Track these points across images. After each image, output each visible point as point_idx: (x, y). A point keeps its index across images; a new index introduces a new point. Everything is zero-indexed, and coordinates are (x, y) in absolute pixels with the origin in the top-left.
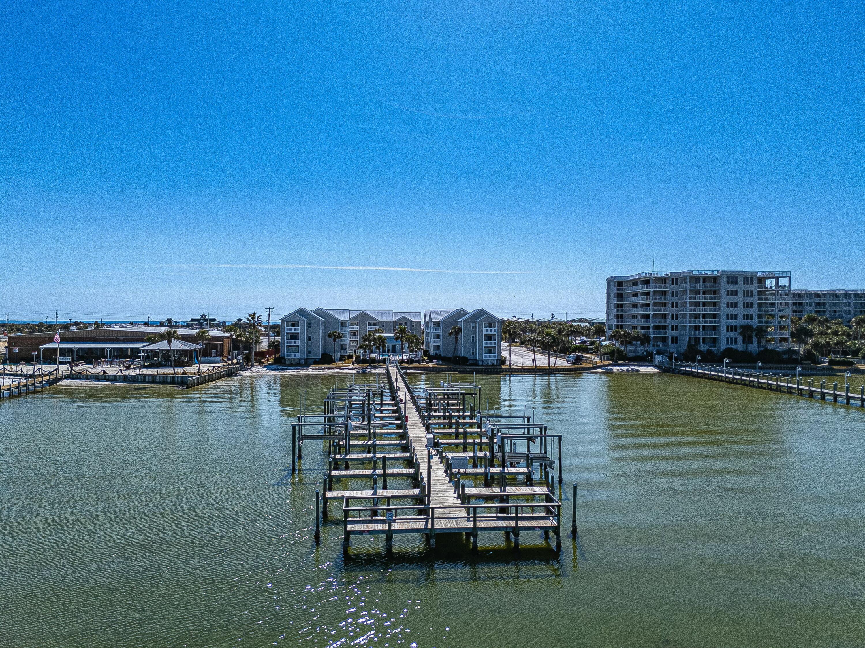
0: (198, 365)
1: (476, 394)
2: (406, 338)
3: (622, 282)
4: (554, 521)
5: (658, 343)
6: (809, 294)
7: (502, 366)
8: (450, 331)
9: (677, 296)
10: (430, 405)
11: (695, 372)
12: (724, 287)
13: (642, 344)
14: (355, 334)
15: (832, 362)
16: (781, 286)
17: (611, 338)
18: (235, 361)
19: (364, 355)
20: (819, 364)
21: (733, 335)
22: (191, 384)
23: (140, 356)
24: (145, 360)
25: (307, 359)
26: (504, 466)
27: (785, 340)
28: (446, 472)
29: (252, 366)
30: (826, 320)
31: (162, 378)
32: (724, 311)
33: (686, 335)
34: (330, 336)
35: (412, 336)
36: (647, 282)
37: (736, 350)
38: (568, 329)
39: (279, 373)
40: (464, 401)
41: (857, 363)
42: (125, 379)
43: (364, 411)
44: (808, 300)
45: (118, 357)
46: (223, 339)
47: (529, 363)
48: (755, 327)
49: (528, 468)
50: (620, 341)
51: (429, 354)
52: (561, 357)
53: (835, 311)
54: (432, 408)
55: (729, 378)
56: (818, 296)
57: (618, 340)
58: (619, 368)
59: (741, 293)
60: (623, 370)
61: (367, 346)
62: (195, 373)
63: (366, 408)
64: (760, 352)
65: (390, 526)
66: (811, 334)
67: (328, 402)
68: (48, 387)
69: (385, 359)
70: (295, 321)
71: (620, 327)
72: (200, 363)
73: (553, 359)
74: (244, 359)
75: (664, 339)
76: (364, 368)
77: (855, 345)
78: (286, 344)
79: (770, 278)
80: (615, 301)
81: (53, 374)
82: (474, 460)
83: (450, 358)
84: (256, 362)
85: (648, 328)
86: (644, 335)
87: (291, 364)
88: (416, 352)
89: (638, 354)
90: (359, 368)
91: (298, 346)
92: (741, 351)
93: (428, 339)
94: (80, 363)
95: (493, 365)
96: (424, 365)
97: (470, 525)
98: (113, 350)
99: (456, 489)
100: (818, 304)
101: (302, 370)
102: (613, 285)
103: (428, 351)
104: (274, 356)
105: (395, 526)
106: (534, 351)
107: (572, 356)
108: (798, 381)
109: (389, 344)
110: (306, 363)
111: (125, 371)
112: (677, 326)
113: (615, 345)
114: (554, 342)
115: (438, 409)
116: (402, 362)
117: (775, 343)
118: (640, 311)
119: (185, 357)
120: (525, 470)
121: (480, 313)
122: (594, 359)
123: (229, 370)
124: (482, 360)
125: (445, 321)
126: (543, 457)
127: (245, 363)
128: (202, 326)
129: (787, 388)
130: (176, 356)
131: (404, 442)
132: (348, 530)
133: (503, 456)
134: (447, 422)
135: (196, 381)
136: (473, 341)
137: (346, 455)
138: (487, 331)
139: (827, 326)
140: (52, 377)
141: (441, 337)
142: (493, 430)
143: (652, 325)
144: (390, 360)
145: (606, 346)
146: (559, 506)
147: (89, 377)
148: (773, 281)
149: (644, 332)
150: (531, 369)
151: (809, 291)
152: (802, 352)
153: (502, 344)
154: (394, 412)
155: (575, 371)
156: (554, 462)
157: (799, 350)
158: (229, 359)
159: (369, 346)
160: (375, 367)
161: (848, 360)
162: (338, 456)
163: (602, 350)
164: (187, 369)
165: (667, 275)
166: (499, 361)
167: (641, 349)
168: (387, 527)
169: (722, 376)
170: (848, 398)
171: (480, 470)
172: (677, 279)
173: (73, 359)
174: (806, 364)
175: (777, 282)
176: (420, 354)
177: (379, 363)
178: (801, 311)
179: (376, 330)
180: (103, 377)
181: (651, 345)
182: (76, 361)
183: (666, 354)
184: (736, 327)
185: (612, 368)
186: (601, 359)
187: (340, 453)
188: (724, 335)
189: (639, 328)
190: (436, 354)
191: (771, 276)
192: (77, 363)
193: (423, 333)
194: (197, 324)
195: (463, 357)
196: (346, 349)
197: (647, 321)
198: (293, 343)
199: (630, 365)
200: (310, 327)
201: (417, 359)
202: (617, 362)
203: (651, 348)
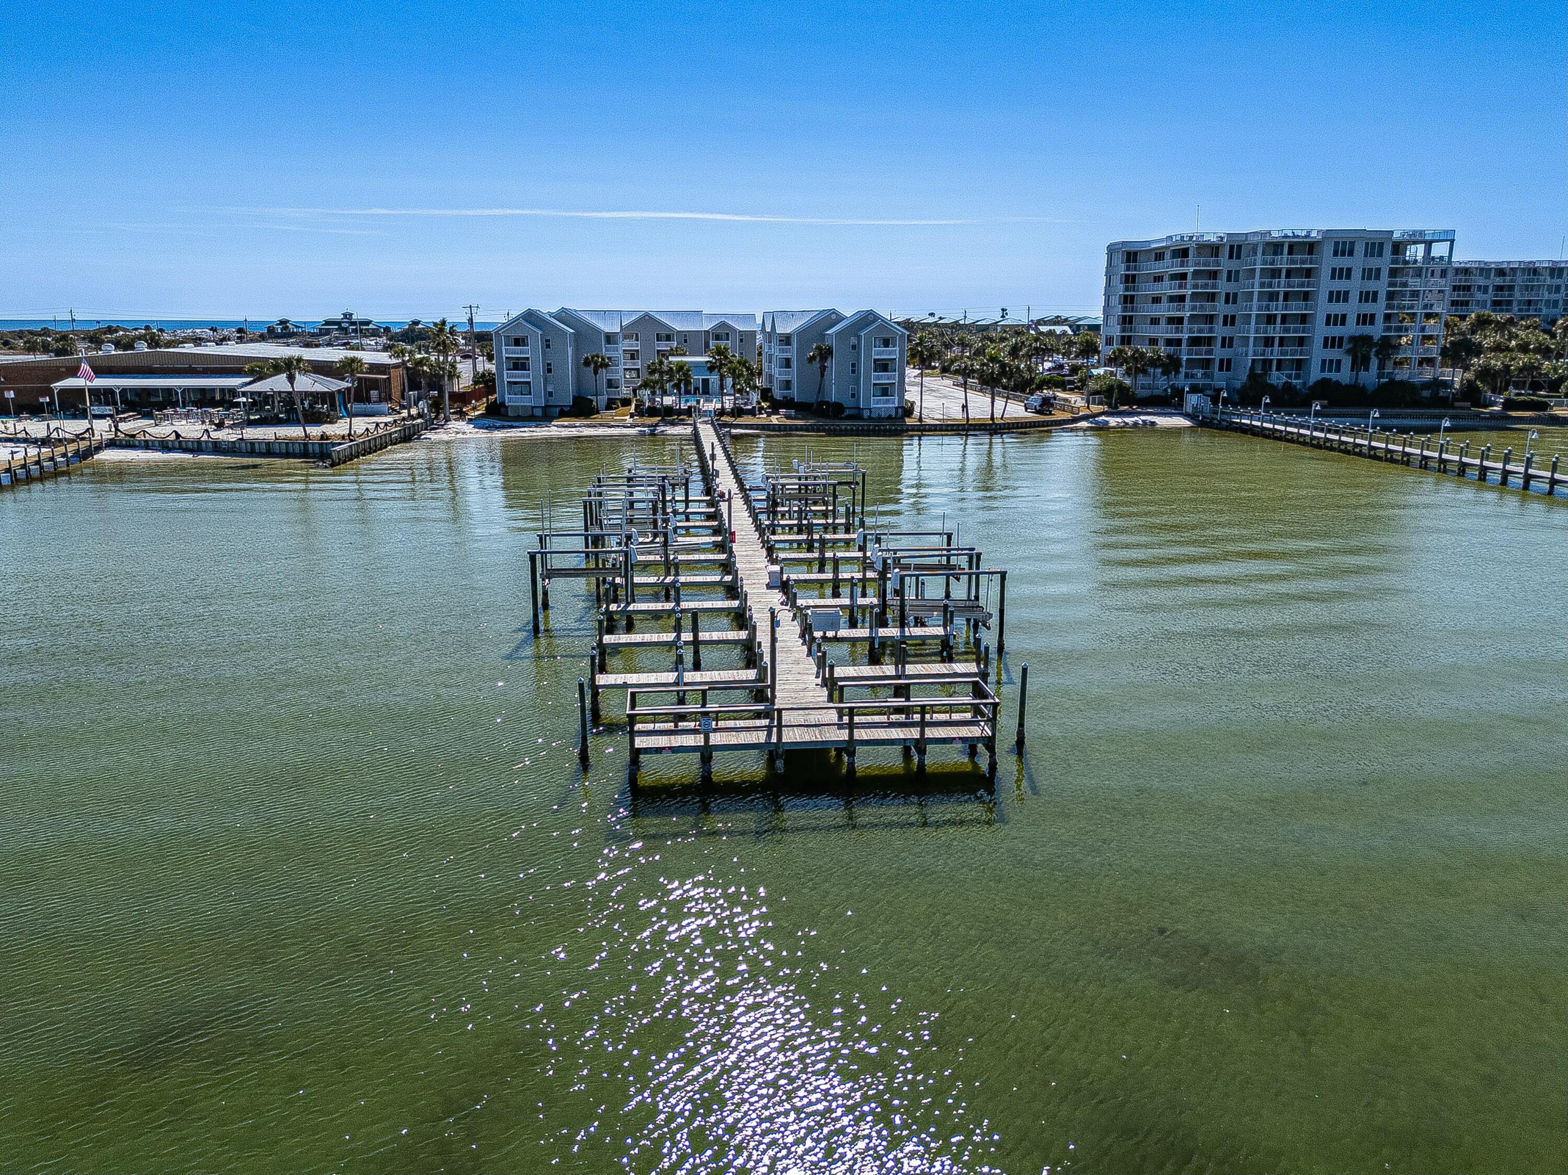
0: (348, 420)
1: (857, 483)
2: (729, 369)
3: (1135, 253)
4: (986, 728)
5: (1195, 371)
6: (1484, 270)
7: (907, 420)
8: (811, 354)
9: (1237, 280)
10: (775, 504)
11: (1258, 427)
12: (1327, 261)
13: (1165, 373)
14: (632, 357)
15: (1509, 405)
16: (1433, 258)
17: (1111, 361)
18: (414, 411)
19: (652, 400)
20: (1486, 406)
21: (1334, 354)
22: (339, 459)
23: (239, 403)
24: (250, 409)
25: (546, 406)
26: (903, 625)
27: (1430, 361)
28: (802, 636)
29: (447, 420)
30: (1511, 321)
31: (284, 446)
32: (1323, 308)
33: (1249, 354)
34: (587, 363)
35: (739, 362)
36: (1183, 253)
37: (1337, 383)
38: (1030, 345)
39: (499, 435)
40: (835, 497)
41: (1555, 405)
42: (217, 448)
43: (655, 522)
44: (1482, 282)
45: (199, 404)
46: (389, 368)
47: (956, 413)
48: (1376, 338)
49: (945, 627)
50: (1124, 367)
51: (772, 396)
52: (1016, 398)
53: (1529, 303)
54: (779, 509)
55: (1319, 438)
56: (1501, 272)
57: (1122, 365)
58: (1119, 420)
59: (1357, 274)
60: (1127, 424)
61: (656, 382)
62: (343, 437)
63: (659, 516)
64: (1381, 387)
65: (707, 739)
66: (1477, 350)
67: (590, 503)
68: (78, 465)
69: (690, 408)
70: (519, 334)
71: (1126, 340)
72: (351, 415)
73: (1000, 403)
74: (430, 407)
75: (1206, 364)
76: (652, 426)
77: (1555, 370)
78: (506, 380)
79: (1415, 243)
80: (1120, 289)
81: (84, 439)
82: (852, 612)
83: (810, 406)
84: (453, 413)
85: (1179, 342)
86: (1169, 356)
87: (519, 416)
88: (748, 393)
89: (1156, 392)
90: (643, 426)
91: (529, 383)
92: (1346, 385)
93: (770, 368)
94: (130, 416)
95: (890, 417)
96: (762, 419)
97: (844, 735)
98: (186, 390)
99: (819, 668)
100: (1500, 288)
101: (538, 429)
102: (1118, 259)
103: (769, 390)
104: (485, 400)
105: (716, 739)
106: (965, 385)
107: (1035, 399)
108: (1442, 445)
109: (697, 378)
110: (546, 416)
111: (216, 433)
112: (1231, 339)
113: (1116, 376)
114: (1003, 373)
115: (789, 511)
116: (722, 412)
117: (1410, 369)
118: (1165, 310)
119: (323, 405)
120: (940, 631)
121: (868, 319)
122: (1076, 401)
123: (404, 430)
124: (870, 409)
125: (802, 333)
126: (972, 605)
127: (433, 415)
128: (346, 334)
129: (1420, 458)
130: (306, 403)
131: (728, 578)
132: (636, 746)
133: (902, 606)
134: (804, 537)
135: (347, 453)
136: (853, 372)
137: (628, 604)
138: (881, 353)
139: (1510, 332)
140: (83, 445)
141: (794, 364)
142: (885, 561)
143: (1187, 336)
144: (700, 410)
145: (1099, 377)
146: (995, 705)
147: (150, 443)
148: (1421, 248)
149: (1171, 349)
150: (959, 425)
151: (1486, 263)
152: (1457, 386)
153: (907, 372)
154: (710, 517)
155: (1039, 426)
156: (990, 615)
157: (1453, 380)
158: (403, 407)
159: (661, 382)
160: (673, 424)
161: (1539, 399)
162: (613, 607)
163: (1092, 385)
164: (328, 429)
165: (1222, 238)
166: (900, 411)
167: (1161, 383)
168: (703, 740)
169: (1305, 436)
170: (1528, 478)
171: (862, 632)
172: (1239, 247)
173: (117, 409)
174: (1462, 408)
175: (1428, 250)
176: (755, 397)
177: (679, 415)
178: (1467, 303)
179: (672, 350)
180: (177, 444)
181: (1182, 375)
182: (123, 413)
183: (1208, 392)
184: (1341, 339)
185: (1106, 419)
186: (1088, 402)
187: (616, 600)
188: (1317, 354)
189: (1161, 343)
190: (784, 397)
191: (1416, 238)
192: (126, 415)
193: (760, 354)
194: (337, 330)
195: (835, 403)
196: (617, 387)
197: (1177, 329)
198: (519, 376)
199: (1139, 414)
200: (548, 346)
201: (749, 407)
202: (1116, 407)
203: (1181, 381)
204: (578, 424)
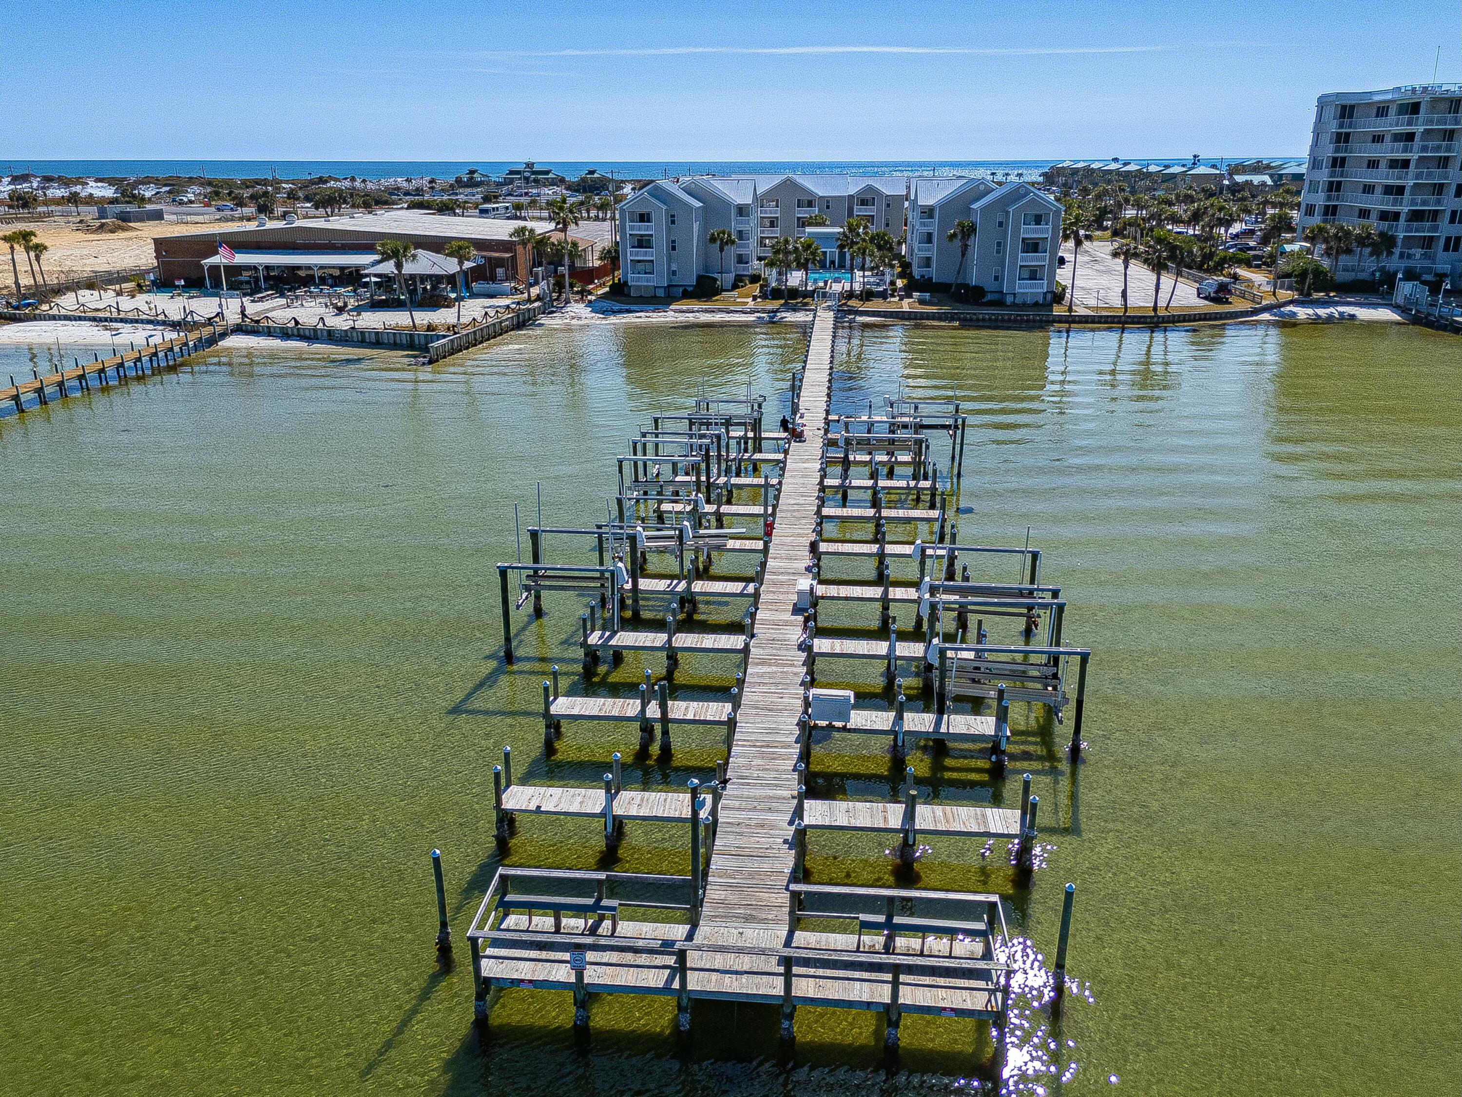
0: (463, 304)
3: (1352, 107)
5: (1412, 252)
7: (1055, 308)
8: (952, 231)
13: (1376, 252)
14: (770, 227)
17: (1308, 238)
18: (533, 293)
19: (777, 279)
22: (438, 355)
24: (378, 289)
25: (669, 286)
29: (567, 302)
31: (393, 336)
34: (713, 240)
36: (1413, 108)
38: (1213, 215)
42: (331, 336)
46: (515, 246)
47: (1112, 301)
50: (1324, 246)
51: (911, 273)
52: (1188, 277)
57: (1321, 242)
58: (1310, 311)
60: (1319, 316)
62: (448, 328)
69: (816, 288)
70: (644, 209)
71: (1330, 211)
72: (472, 295)
74: (554, 286)
75: (1428, 243)
76: (773, 312)
78: (629, 258)
80: (1329, 150)
81: (210, 325)
83: (949, 286)
84: (575, 294)
85: (1396, 216)
86: (1382, 235)
87: (639, 298)
89: (1361, 276)
90: (764, 311)
91: (652, 261)
93: (911, 242)
94: (268, 295)
95: (1036, 304)
96: (894, 304)
98: (322, 268)
102: (1330, 113)
103: (909, 265)
104: (608, 279)
107: (1211, 281)
110: (666, 297)
111: (333, 319)
113: (1312, 255)
114: (1172, 257)
116: (851, 295)
118: (1382, 177)
119: (447, 285)
121: (1020, 191)
122: (1260, 284)
123: (518, 315)
124: (1014, 294)
125: (947, 205)
127: (555, 295)
128: (527, 183)
130: (427, 287)
135: (451, 346)
136: (998, 252)
138: (1030, 232)
140: (206, 332)
141: (935, 239)
143: (1406, 209)
144: (826, 292)
145: (1292, 254)
147: (272, 330)
149: (1385, 225)
150: (1115, 316)
155: (1212, 319)
158: (526, 288)
159: (786, 262)
160: (795, 309)
163: (1282, 263)
164: (437, 317)
166: (1049, 296)
167: (1368, 264)
171: (884, 720)
176: (890, 275)
177: (804, 299)
179: (811, 217)
181: (1396, 256)
182: (260, 293)
183: (1427, 279)
185: (1295, 309)
186: (1275, 285)
189: (1374, 215)
190: (922, 276)
192: (263, 294)
194: (520, 179)
195: (976, 287)
196: (747, 263)
197: (1395, 200)
198: (642, 254)
199: (1337, 304)
200: (673, 222)
201: (881, 289)
202: (1310, 295)
203: (1394, 263)
204: (696, 308)
